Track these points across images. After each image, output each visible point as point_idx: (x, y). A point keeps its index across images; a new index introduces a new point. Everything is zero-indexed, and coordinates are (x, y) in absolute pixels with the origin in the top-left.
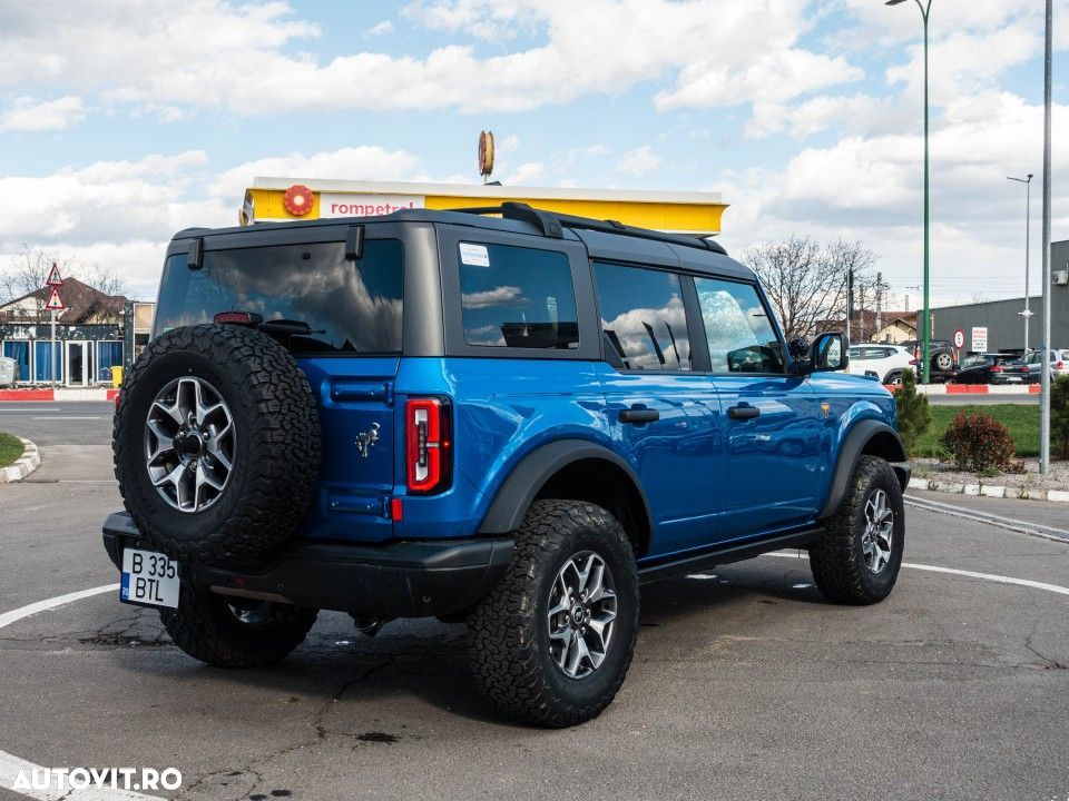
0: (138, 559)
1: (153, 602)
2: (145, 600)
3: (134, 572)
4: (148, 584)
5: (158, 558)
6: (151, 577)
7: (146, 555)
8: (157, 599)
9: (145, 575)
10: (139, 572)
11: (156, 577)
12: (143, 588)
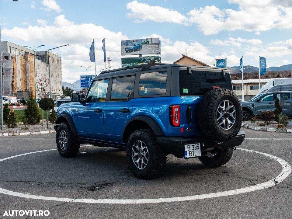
0: (189, 147)
1: (195, 156)
2: (193, 156)
3: (188, 150)
4: (192, 152)
5: (194, 145)
6: (193, 150)
7: (191, 145)
8: (195, 155)
9: (191, 150)
10: (189, 150)
11: (194, 150)
12: (191, 154)
